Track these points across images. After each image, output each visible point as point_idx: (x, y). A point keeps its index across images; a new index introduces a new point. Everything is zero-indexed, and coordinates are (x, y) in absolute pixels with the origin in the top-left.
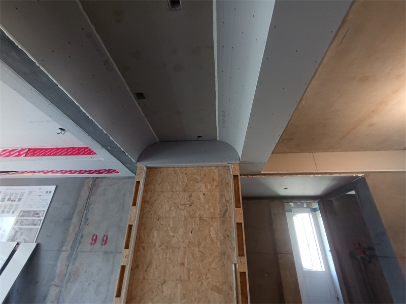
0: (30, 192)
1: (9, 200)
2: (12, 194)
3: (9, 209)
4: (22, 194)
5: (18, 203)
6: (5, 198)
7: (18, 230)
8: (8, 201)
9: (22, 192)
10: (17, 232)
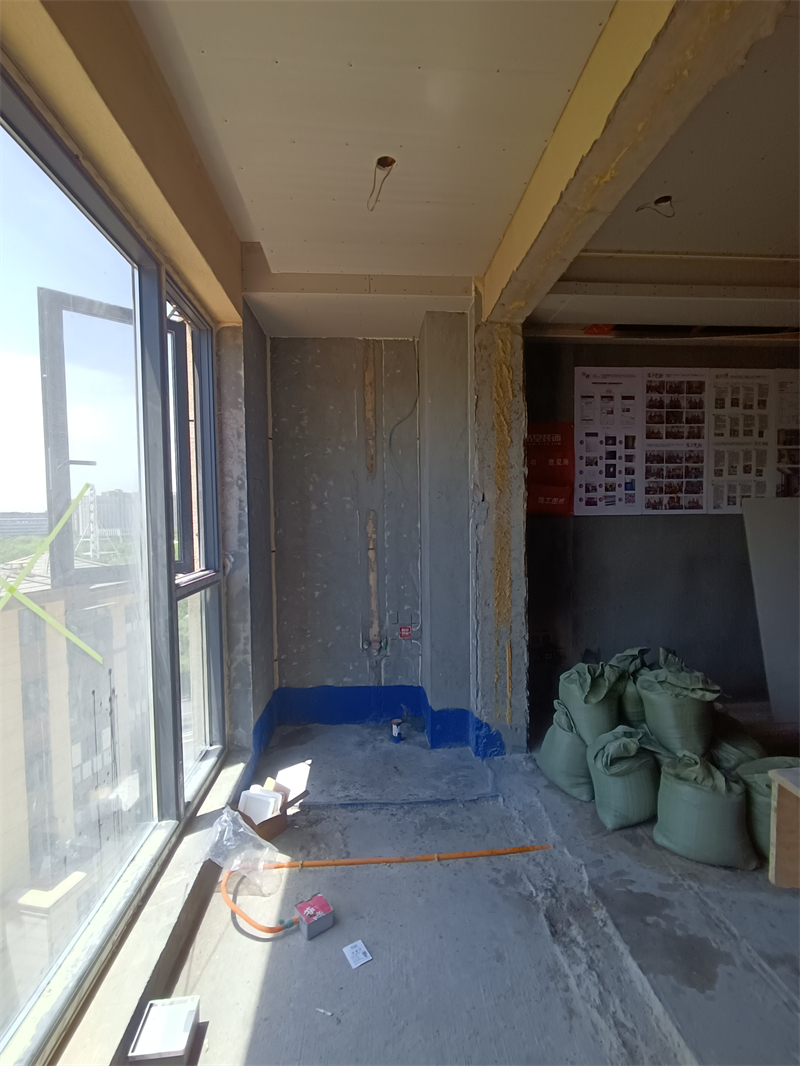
0: (782, 385)
1: (735, 403)
2: (736, 390)
3: (746, 425)
4: (763, 390)
5: (762, 412)
6: (723, 400)
7: (789, 472)
8: (733, 405)
9: (760, 385)
10: (788, 477)
